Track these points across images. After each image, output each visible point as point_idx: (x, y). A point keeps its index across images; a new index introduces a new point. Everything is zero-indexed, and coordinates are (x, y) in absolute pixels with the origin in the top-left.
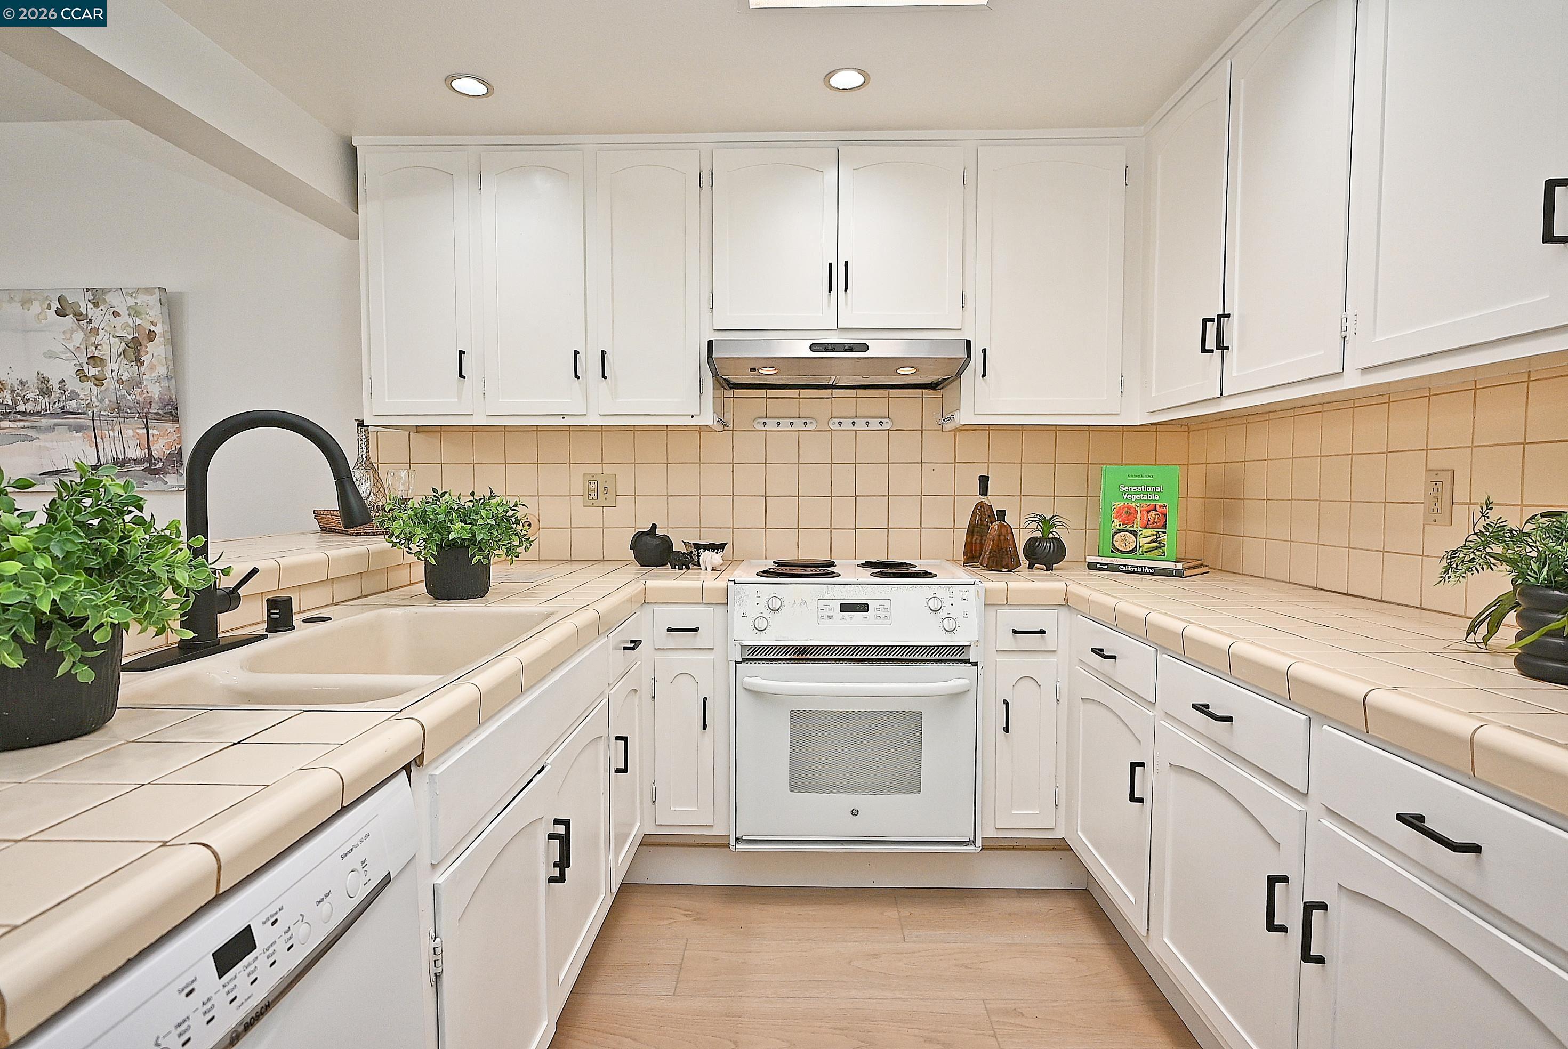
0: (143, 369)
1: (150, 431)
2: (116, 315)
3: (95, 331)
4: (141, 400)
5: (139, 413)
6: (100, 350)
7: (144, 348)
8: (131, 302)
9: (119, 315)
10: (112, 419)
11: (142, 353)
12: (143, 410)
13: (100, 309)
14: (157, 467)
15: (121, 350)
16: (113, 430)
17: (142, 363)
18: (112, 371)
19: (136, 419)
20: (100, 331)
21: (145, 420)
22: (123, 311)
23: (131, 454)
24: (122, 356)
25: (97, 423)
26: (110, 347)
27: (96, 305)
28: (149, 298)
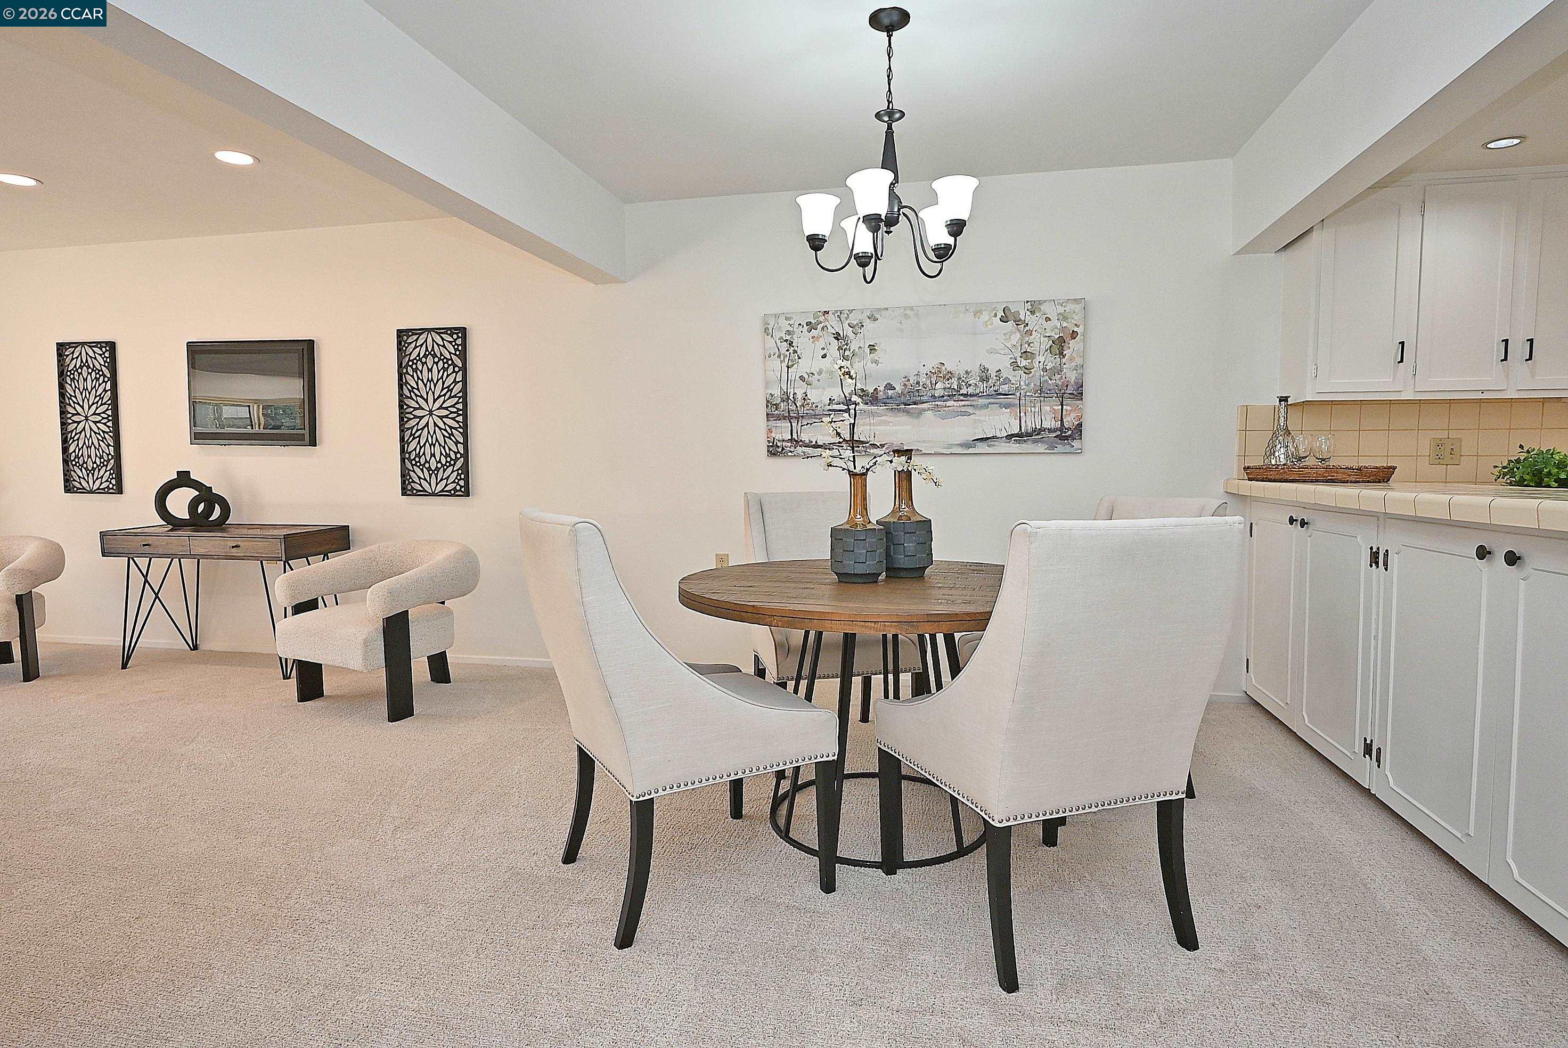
0: (1064, 360)
1: (1064, 407)
2: (1048, 319)
3: (1030, 333)
4: (1060, 383)
5: (1057, 394)
6: (1031, 347)
7: (1067, 345)
8: (1061, 310)
9: (1050, 320)
10: (1035, 398)
11: (1064, 348)
12: (1060, 391)
13: (1035, 315)
14: (1067, 434)
15: (1048, 346)
16: (1034, 407)
17: (1064, 357)
18: (1039, 362)
19: (1054, 398)
20: (1034, 332)
21: (1061, 399)
22: (1054, 317)
23: (1046, 425)
24: (1049, 351)
25: (1023, 402)
26: (1040, 343)
27: (1033, 313)
28: (1077, 306)
